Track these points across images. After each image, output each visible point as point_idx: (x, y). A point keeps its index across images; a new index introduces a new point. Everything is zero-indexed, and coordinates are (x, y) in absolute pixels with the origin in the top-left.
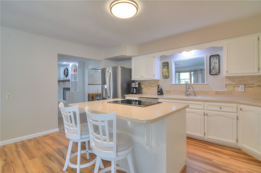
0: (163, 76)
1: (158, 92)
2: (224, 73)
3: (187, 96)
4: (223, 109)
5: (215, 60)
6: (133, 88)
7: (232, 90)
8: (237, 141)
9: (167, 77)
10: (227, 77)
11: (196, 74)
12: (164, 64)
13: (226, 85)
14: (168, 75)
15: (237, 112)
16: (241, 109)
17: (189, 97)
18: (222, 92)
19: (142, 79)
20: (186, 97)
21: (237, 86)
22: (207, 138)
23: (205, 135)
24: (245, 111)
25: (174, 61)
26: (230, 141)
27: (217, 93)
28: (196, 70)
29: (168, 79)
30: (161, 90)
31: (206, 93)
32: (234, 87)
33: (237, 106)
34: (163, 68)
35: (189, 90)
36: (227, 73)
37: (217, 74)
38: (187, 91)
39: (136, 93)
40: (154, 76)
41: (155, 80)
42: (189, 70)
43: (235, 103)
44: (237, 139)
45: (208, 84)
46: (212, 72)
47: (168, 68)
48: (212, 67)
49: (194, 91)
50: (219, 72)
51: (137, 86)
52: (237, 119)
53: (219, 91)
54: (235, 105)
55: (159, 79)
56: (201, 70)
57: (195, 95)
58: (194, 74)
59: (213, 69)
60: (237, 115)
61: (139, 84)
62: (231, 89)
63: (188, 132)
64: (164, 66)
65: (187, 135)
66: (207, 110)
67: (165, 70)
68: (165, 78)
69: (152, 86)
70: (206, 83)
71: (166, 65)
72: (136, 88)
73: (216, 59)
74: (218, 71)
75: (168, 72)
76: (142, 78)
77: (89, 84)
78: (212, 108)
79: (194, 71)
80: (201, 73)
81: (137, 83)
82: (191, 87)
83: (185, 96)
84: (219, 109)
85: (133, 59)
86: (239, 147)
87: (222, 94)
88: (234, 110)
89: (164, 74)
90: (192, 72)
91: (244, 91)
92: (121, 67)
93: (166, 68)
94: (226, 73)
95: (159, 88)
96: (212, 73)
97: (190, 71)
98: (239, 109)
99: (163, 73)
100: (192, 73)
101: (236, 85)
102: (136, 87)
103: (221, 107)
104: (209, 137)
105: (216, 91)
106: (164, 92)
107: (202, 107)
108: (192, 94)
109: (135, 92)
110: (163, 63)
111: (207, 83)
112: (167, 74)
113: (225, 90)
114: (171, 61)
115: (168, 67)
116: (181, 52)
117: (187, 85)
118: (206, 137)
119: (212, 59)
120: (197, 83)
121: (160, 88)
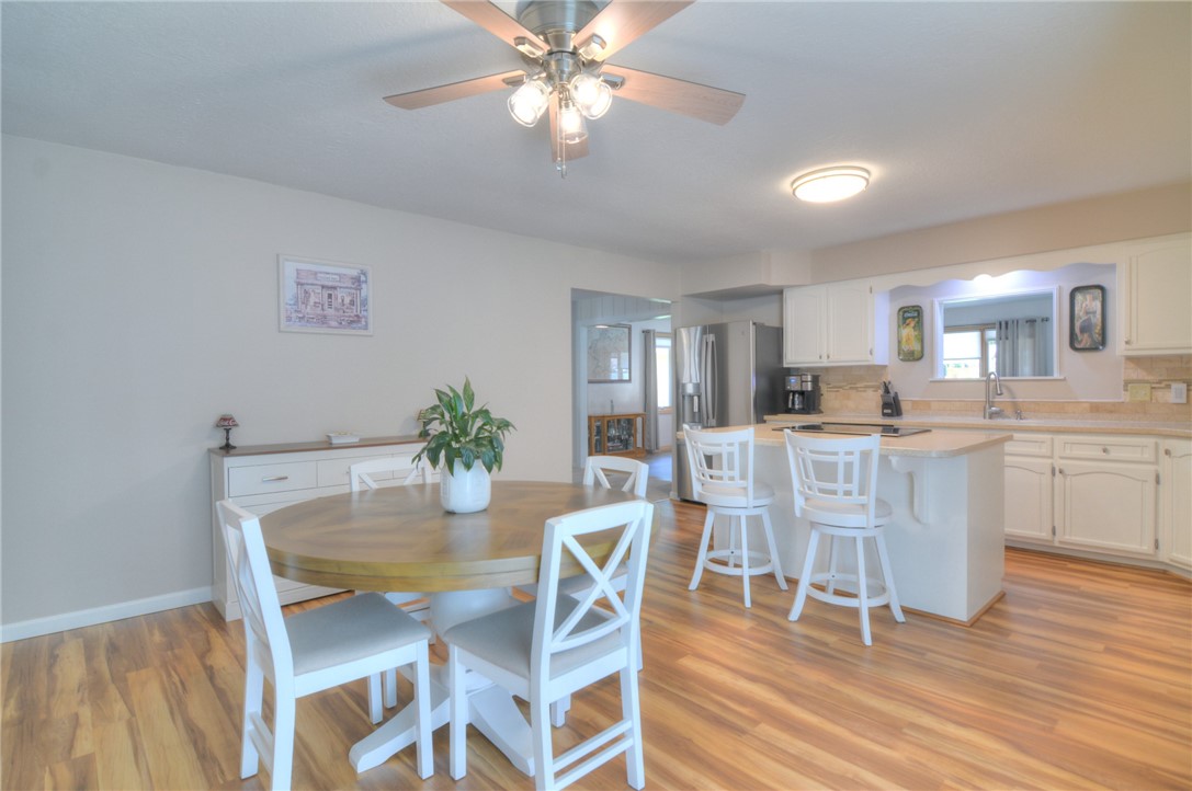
0: (899, 354)
1: (886, 405)
2: (1118, 344)
3: (990, 418)
4: (1114, 454)
5: (1088, 302)
6: (794, 393)
7: (1147, 398)
8: (1157, 547)
9: (917, 355)
10: (1130, 359)
11: (1007, 338)
12: (905, 312)
13: (1127, 383)
14: (919, 349)
15: (1156, 462)
16: (1167, 452)
17: (999, 422)
18: (1114, 404)
19: (825, 363)
20: (987, 422)
21: (1163, 385)
22: (1060, 542)
23: (1054, 533)
24: (1181, 457)
25: (940, 304)
26: (1134, 543)
27: (1096, 408)
28: (1007, 323)
29: (918, 364)
30: (896, 399)
31: (1058, 409)
32: (1153, 388)
33: (1157, 445)
34: (899, 326)
35: (998, 399)
36: (1128, 346)
37: (1094, 349)
38: (992, 404)
39: (803, 409)
40: (871, 354)
41: (869, 368)
42: (978, 322)
43: (1148, 434)
44: (1157, 542)
45: (1064, 380)
46: (1080, 342)
47: (919, 325)
48: (1078, 325)
49: (1015, 404)
50: (1103, 342)
51: (809, 387)
52: (1158, 481)
53: (1102, 403)
54: (1150, 441)
55: (885, 362)
56: (1032, 322)
57: (1019, 415)
58: (999, 338)
59: (1083, 330)
60: (1156, 471)
61: (815, 380)
62: (1143, 394)
63: (1008, 530)
64: (905, 319)
65: (1006, 540)
66: (1061, 458)
67: (908, 331)
68: (909, 360)
69: (857, 388)
70: (1056, 375)
71: (914, 318)
72: (802, 393)
73: (1094, 299)
74: (1100, 339)
75: (922, 341)
76: (825, 359)
77: (590, 382)
78: (1077, 452)
79: (998, 326)
80: (1032, 336)
81: (809, 378)
82: (1004, 391)
83: (985, 418)
84: (1101, 454)
85: (787, 294)
86: (1162, 563)
87: (1111, 412)
88: (1148, 455)
89: (905, 347)
90: (993, 328)
91: (1184, 401)
92: (754, 324)
93: (912, 325)
94: (1123, 345)
95: (887, 391)
96: (1077, 346)
97: (982, 328)
98: (1162, 452)
99: (899, 342)
100: (992, 334)
101: (1160, 382)
102: (804, 389)
103: (1108, 447)
104: (1067, 538)
105: (1091, 403)
106: (904, 406)
107: (1044, 450)
108: (1009, 411)
109: (797, 407)
110: (900, 310)
111: (1062, 377)
112: (916, 347)
113: (1125, 397)
114: (932, 304)
115: (918, 322)
116: (971, 278)
117: (992, 384)
118: (1057, 538)
119: (1079, 297)
120: (1013, 375)
121: (892, 395)
